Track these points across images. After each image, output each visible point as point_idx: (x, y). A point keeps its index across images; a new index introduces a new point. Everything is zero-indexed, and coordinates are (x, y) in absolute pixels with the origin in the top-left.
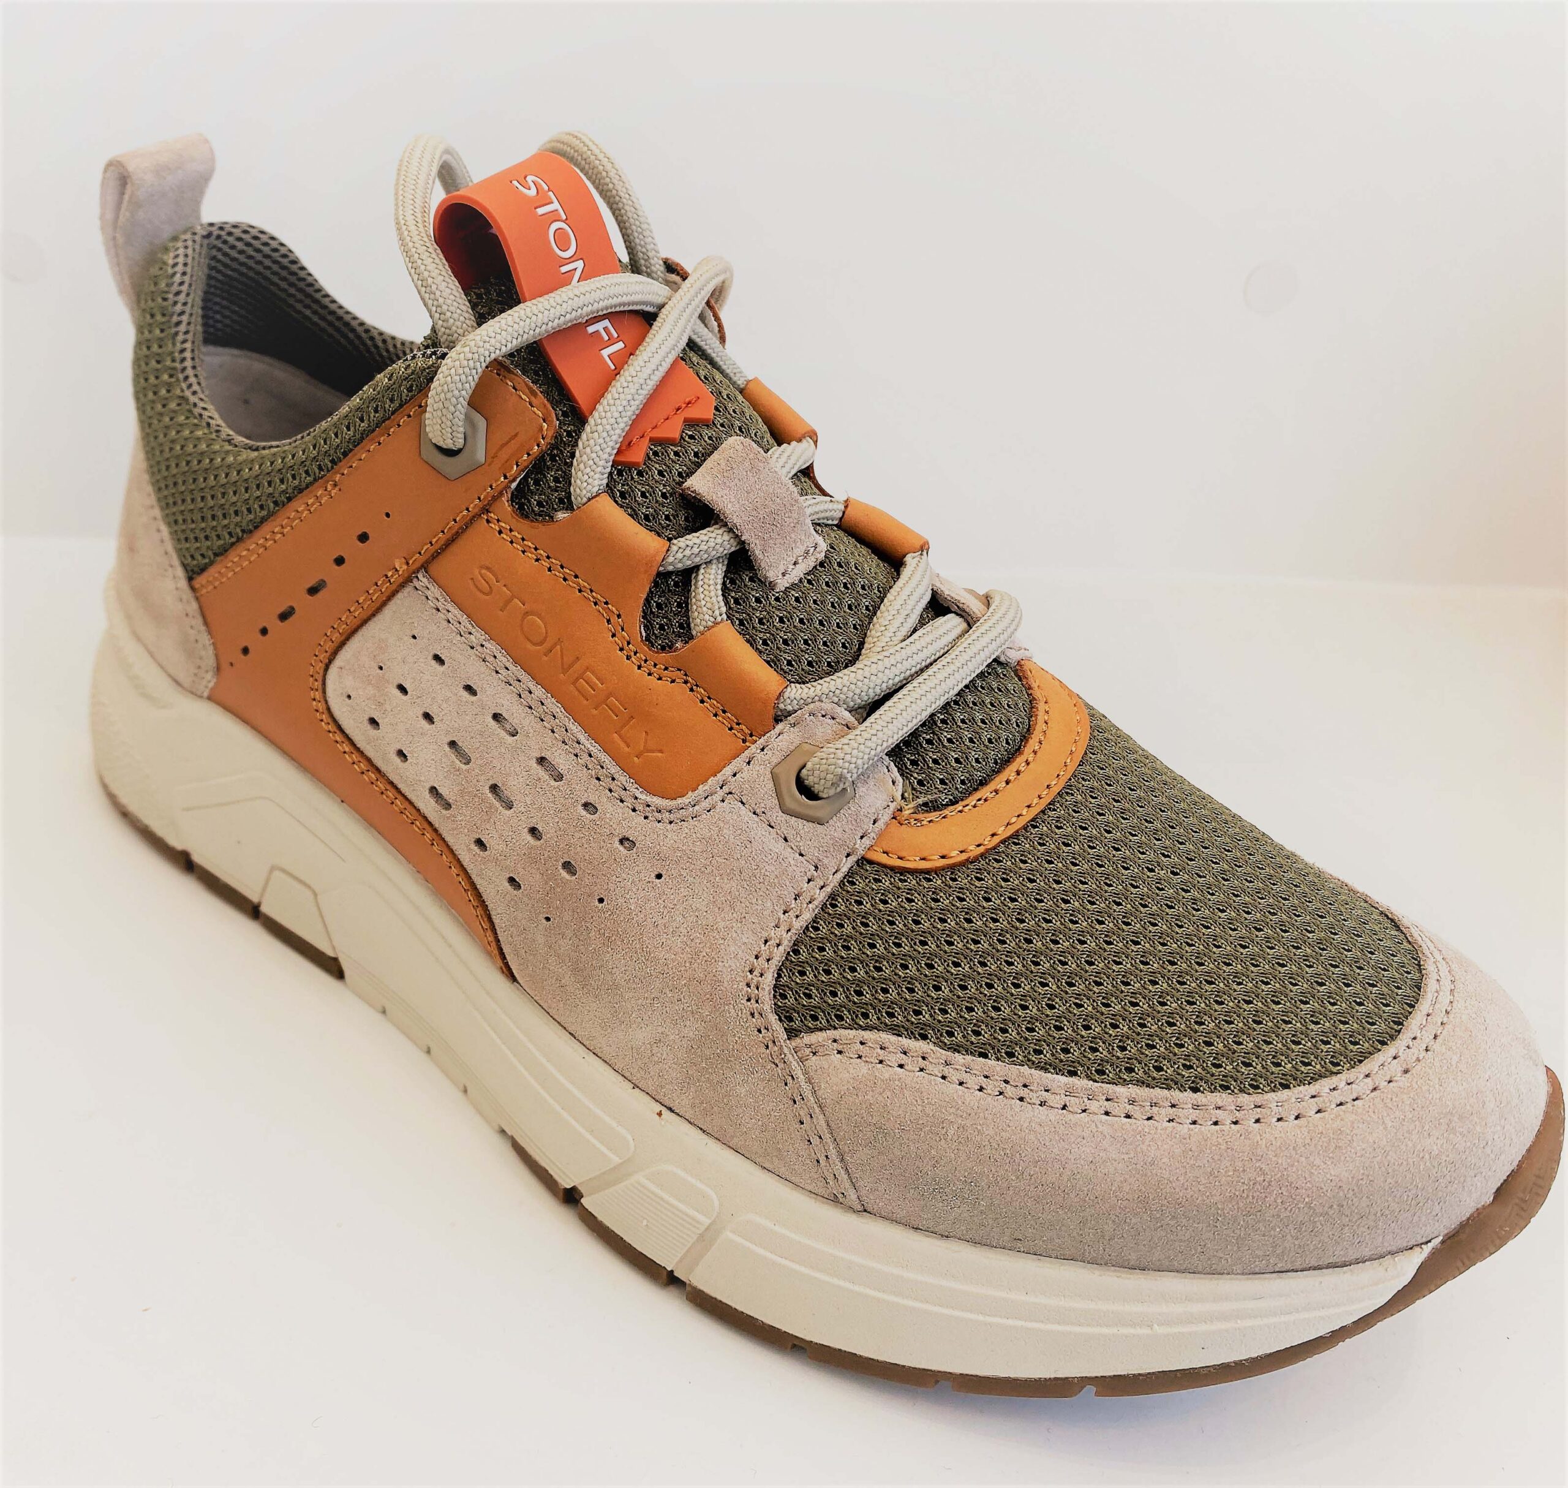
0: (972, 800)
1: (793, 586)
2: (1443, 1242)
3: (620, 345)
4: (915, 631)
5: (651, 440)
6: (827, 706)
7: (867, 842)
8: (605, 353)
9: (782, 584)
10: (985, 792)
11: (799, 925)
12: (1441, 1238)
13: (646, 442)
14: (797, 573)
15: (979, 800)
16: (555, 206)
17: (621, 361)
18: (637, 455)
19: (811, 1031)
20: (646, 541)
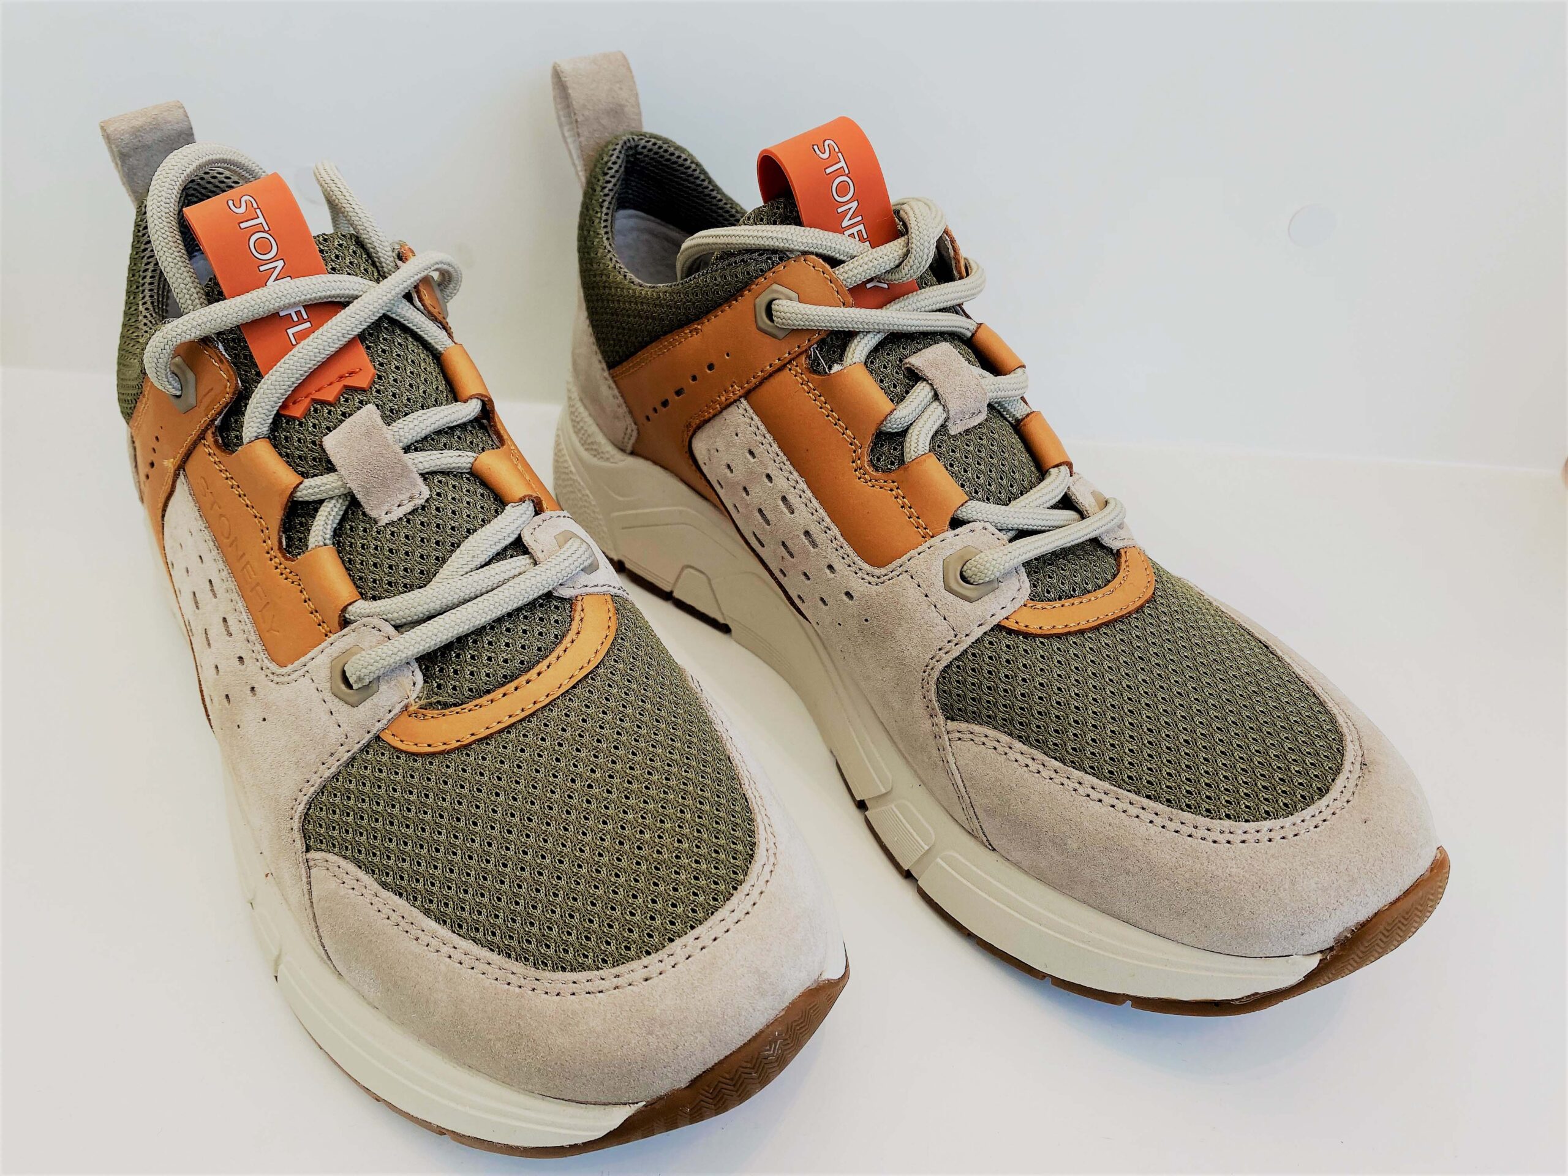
0: (471, 705)
1: (392, 523)
2: (645, 1106)
3: (308, 325)
4: (488, 564)
5: (313, 400)
6: (376, 621)
7: (379, 726)
8: (291, 332)
9: (384, 520)
10: (483, 700)
11: (327, 774)
12: (644, 1103)
13: (308, 400)
14: (398, 513)
15: (477, 706)
16: (261, 220)
17: (302, 336)
18: (297, 411)
19: (318, 850)
20: (286, 476)
